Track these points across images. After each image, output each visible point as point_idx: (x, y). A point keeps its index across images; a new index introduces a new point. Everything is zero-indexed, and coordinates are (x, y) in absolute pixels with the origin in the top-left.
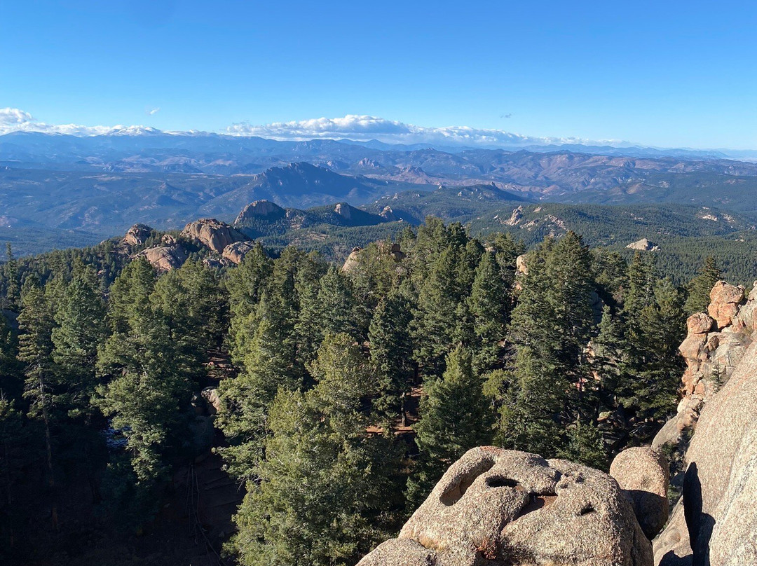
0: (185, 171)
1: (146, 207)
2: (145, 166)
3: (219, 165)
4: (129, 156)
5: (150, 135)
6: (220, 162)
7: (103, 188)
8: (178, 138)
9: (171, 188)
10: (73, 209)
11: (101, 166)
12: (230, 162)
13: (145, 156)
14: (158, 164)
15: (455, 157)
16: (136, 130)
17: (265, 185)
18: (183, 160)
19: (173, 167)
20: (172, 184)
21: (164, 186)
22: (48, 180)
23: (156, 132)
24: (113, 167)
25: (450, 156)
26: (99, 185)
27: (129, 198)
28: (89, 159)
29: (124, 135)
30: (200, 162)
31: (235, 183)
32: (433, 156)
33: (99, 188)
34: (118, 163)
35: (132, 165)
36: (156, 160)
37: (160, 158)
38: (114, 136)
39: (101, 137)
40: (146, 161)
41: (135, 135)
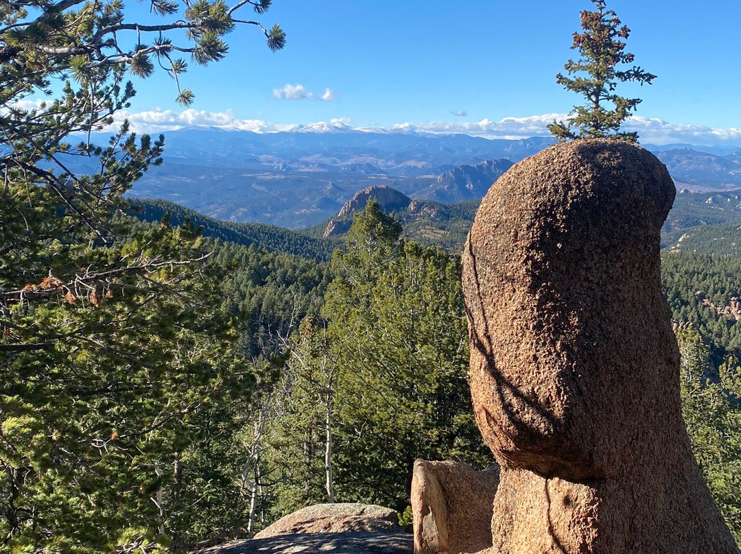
0: (366, 172)
1: (303, 211)
2: (322, 165)
3: (410, 167)
4: (308, 155)
5: (338, 132)
6: (412, 163)
7: (262, 188)
8: (371, 136)
9: (337, 188)
10: (218, 210)
11: (272, 165)
12: (424, 163)
13: (326, 154)
14: (340, 163)
15: (720, 160)
16: (322, 126)
17: (451, 188)
18: (370, 159)
19: (354, 167)
20: (339, 186)
21: (329, 187)
22: (203, 177)
23: (345, 128)
24: (284, 166)
25: (713, 159)
26: (257, 184)
27: (285, 200)
28: (263, 157)
29: (309, 132)
30: (389, 163)
31: (416, 185)
32: (691, 158)
33: (256, 188)
34: (292, 161)
35: (307, 164)
36: (338, 160)
37: (343, 158)
38: (297, 133)
39: (283, 134)
40: (327, 161)
41: (321, 132)
